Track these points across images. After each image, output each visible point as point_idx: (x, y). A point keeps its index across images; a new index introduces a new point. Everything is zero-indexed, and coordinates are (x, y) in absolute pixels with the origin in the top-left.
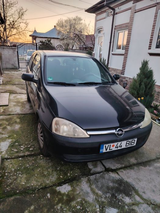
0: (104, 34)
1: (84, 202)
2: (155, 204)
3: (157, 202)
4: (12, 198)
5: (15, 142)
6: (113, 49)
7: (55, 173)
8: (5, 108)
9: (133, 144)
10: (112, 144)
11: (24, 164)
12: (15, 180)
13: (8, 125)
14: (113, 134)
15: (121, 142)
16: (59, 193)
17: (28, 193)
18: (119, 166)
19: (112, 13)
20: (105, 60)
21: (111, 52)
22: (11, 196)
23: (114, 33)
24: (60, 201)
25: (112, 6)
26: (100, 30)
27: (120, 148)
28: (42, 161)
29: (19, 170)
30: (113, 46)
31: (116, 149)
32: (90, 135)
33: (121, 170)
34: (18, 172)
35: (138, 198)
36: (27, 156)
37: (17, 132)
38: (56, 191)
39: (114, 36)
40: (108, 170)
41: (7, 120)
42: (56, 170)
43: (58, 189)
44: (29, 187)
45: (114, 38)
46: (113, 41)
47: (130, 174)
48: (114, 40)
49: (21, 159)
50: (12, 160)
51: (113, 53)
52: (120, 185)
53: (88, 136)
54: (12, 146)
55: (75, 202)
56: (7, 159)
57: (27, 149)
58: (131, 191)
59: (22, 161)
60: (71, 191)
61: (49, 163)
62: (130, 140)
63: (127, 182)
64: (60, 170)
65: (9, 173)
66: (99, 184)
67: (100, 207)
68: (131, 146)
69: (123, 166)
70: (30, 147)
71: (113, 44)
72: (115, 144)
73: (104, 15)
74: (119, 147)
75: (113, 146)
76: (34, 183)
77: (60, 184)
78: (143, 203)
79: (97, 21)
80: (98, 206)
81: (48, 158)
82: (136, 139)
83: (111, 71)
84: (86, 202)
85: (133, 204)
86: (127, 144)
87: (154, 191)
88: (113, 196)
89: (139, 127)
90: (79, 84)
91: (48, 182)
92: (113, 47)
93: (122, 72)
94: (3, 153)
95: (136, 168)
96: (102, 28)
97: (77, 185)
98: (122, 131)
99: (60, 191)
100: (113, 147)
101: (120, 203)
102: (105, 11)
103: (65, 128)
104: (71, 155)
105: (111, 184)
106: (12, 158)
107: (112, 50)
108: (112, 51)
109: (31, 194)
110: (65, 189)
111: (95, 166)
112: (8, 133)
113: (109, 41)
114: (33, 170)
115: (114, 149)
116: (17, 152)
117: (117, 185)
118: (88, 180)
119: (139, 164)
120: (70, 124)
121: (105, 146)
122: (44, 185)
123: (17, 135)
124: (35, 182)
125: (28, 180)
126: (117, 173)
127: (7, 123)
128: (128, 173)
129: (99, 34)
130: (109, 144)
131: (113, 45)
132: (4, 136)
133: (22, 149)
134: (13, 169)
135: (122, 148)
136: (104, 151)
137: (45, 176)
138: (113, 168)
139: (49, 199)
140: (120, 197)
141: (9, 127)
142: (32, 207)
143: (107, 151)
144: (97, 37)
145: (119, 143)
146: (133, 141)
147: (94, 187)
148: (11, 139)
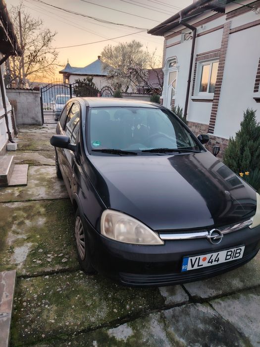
0: (178, 67)
5: (39, 247)
6: (193, 91)
7: (104, 303)
8: (21, 189)
9: (237, 255)
10: (202, 257)
11: (54, 286)
12: (39, 314)
13: (27, 218)
14: (205, 238)
15: (217, 253)
19: (192, 35)
20: (182, 110)
21: (190, 97)
23: (196, 66)
25: (191, 24)
26: (171, 62)
27: (216, 263)
28: (82, 282)
29: (44, 297)
30: (193, 87)
31: (210, 265)
32: (165, 241)
33: (217, 300)
34: (44, 301)
36: (57, 272)
37: (42, 230)
38: (107, 336)
39: (195, 70)
40: (194, 300)
41: (25, 209)
42: (106, 299)
43: (110, 332)
44: (61, 328)
45: (195, 74)
46: (194, 79)
47: (232, 307)
48: (195, 76)
49: (47, 277)
51: (194, 97)
52: (217, 328)
53: (162, 243)
54: (33, 254)
56: (25, 277)
57: (58, 260)
58: (237, 340)
59: (49, 280)
60: (133, 336)
61: (93, 285)
62: (233, 250)
63: (228, 322)
64: (114, 299)
68: (234, 259)
69: (221, 292)
70: (63, 257)
71: (194, 83)
72: (208, 256)
73: (178, 38)
74: (213, 260)
75: (204, 259)
77: (114, 324)
79: (166, 47)
81: (92, 277)
82: (243, 248)
86: (227, 255)
89: (247, 227)
90: (143, 151)
91: (93, 319)
92: (193, 89)
93: (209, 129)
94: (19, 267)
97: (143, 327)
98: (220, 234)
99: (114, 337)
102: (180, 32)
103: (122, 228)
104: (133, 275)
105: (201, 326)
106: (34, 276)
107: (193, 93)
108: (192, 95)
109: (65, 340)
111: (172, 292)
112: (27, 232)
113: (187, 79)
114: (67, 297)
115: (205, 264)
116: (41, 265)
117: (211, 328)
118: (161, 317)
119: (247, 290)
120: (131, 220)
121: (191, 260)
122: (86, 324)
123: (41, 235)
124: (71, 319)
125: (60, 315)
126: (211, 306)
127: (25, 215)
128: (229, 306)
130: (198, 257)
132: (20, 237)
133: (49, 260)
134: (36, 296)
135: (219, 262)
136: (189, 268)
137: (89, 310)
138: (202, 297)
141: (27, 222)
144: (167, 73)
145: (215, 255)
146: (238, 251)
147: (171, 330)
148: (32, 242)
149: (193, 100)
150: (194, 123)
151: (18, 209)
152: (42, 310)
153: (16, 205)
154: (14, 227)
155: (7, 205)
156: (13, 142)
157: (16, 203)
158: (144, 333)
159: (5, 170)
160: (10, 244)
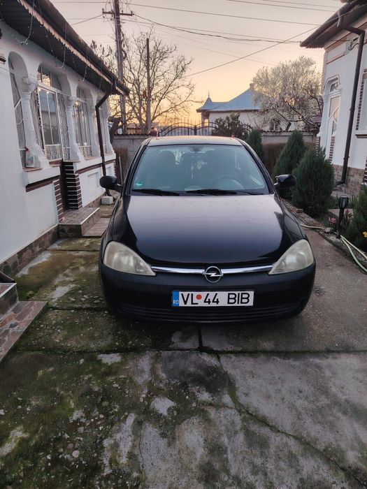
0: (340, 90)
1: (128, 381)
2: (254, 414)
3: (261, 412)
4: (32, 353)
5: (80, 289)
7: (111, 337)
8: (94, 240)
9: (244, 301)
10: (195, 294)
12: (50, 334)
13: (84, 265)
16: (100, 362)
17: (56, 353)
18: (230, 348)
19: (358, 41)
22: (33, 351)
23: (362, 86)
24: (93, 371)
25: (357, 26)
26: (333, 83)
27: (215, 305)
28: (102, 319)
29: (61, 324)
30: (358, 117)
31: (207, 305)
34: (58, 327)
35: (227, 399)
36: (84, 309)
37: (92, 276)
38: (96, 358)
39: (361, 92)
41: (86, 258)
42: (115, 334)
45: (361, 99)
46: (360, 105)
47: (241, 363)
48: (361, 102)
50: (60, 312)
52: (209, 374)
53: (154, 274)
55: (114, 378)
56: (54, 308)
57: (91, 301)
60: (118, 363)
62: (237, 293)
65: (47, 325)
66: (171, 365)
67: (149, 392)
68: (240, 305)
69: (239, 349)
71: (359, 111)
72: (203, 294)
74: (211, 301)
75: (199, 297)
76: (72, 343)
78: (232, 408)
79: (326, 63)
80: (146, 391)
81: (113, 317)
82: (252, 293)
83: (353, 176)
84: (131, 381)
85: (211, 404)
86: (229, 298)
87: (268, 397)
88: (184, 385)
91: (92, 346)
92: (358, 120)
94: (54, 301)
95: (263, 356)
96: (337, 79)
99: (101, 360)
100: (200, 299)
101: (187, 397)
102: (343, 40)
105: (192, 369)
107: (357, 126)
108: (357, 129)
110: (111, 359)
115: (201, 303)
116: (74, 302)
117: (201, 373)
118: (157, 355)
121: (182, 295)
122: (84, 348)
123: (88, 279)
124: (75, 343)
125: (66, 339)
126: (219, 358)
127: (83, 262)
128: (239, 361)
129: (332, 92)
130: (190, 293)
131: (359, 114)
132: (68, 279)
133: (83, 299)
134: (54, 322)
135: (220, 305)
136: (181, 304)
138: (214, 349)
139: (79, 366)
140: (194, 389)
141: (82, 269)
142: (51, 369)
143: (187, 305)
144: (327, 100)
146: (245, 296)
147: (159, 366)
148: (76, 284)
149: (358, 136)
150: (358, 170)
151: (81, 257)
152: (54, 332)
153: (81, 253)
154: (67, 271)
155: (72, 253)
156: (109, 195)
157: (81, 252)
158: (131, 363)
159: (82, 221)
160: (56, 283)
